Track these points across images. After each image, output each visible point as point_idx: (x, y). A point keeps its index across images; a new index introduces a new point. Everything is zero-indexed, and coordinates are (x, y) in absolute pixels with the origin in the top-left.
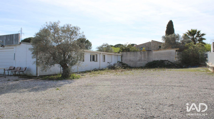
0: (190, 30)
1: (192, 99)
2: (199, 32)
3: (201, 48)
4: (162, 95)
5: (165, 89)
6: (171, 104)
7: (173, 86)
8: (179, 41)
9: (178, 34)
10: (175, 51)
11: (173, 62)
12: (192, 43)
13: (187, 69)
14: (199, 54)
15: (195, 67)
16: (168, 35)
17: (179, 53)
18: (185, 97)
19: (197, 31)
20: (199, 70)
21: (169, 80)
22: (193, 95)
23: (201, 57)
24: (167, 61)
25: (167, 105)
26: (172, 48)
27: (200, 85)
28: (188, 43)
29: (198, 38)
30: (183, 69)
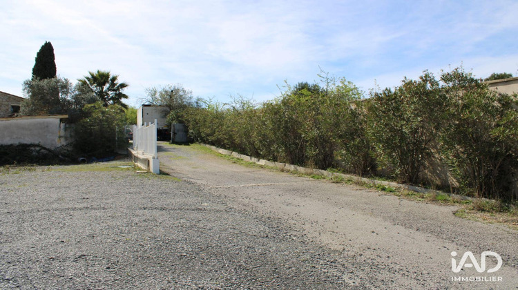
0: (95, 73)
1: (123, 235)
2: (114, 79)
3: (119, 116)
4: (50, 236)
5: (53, 219)
6: (79, 254)
7: (68, 209)
8: (69, 98)
9: (66, 80)
10: (58, 121)
11: (53, 149)
12: (100, 103)
13: (89, 165)
14: (114, 130)
15: (106, 161)
16: (40, 80)
17: (67, 126)
18: (105, 232)
19: (111, 77)
20: (117, 167)
21: (55, 196)
22: (123, 226)
23: (118, 138)
24: (38, 146)
25: (69, 258)
26: (52, 113)
27: (129, 201)
28: (90, 103)
29: (111, 94)
30: (80, 166)
